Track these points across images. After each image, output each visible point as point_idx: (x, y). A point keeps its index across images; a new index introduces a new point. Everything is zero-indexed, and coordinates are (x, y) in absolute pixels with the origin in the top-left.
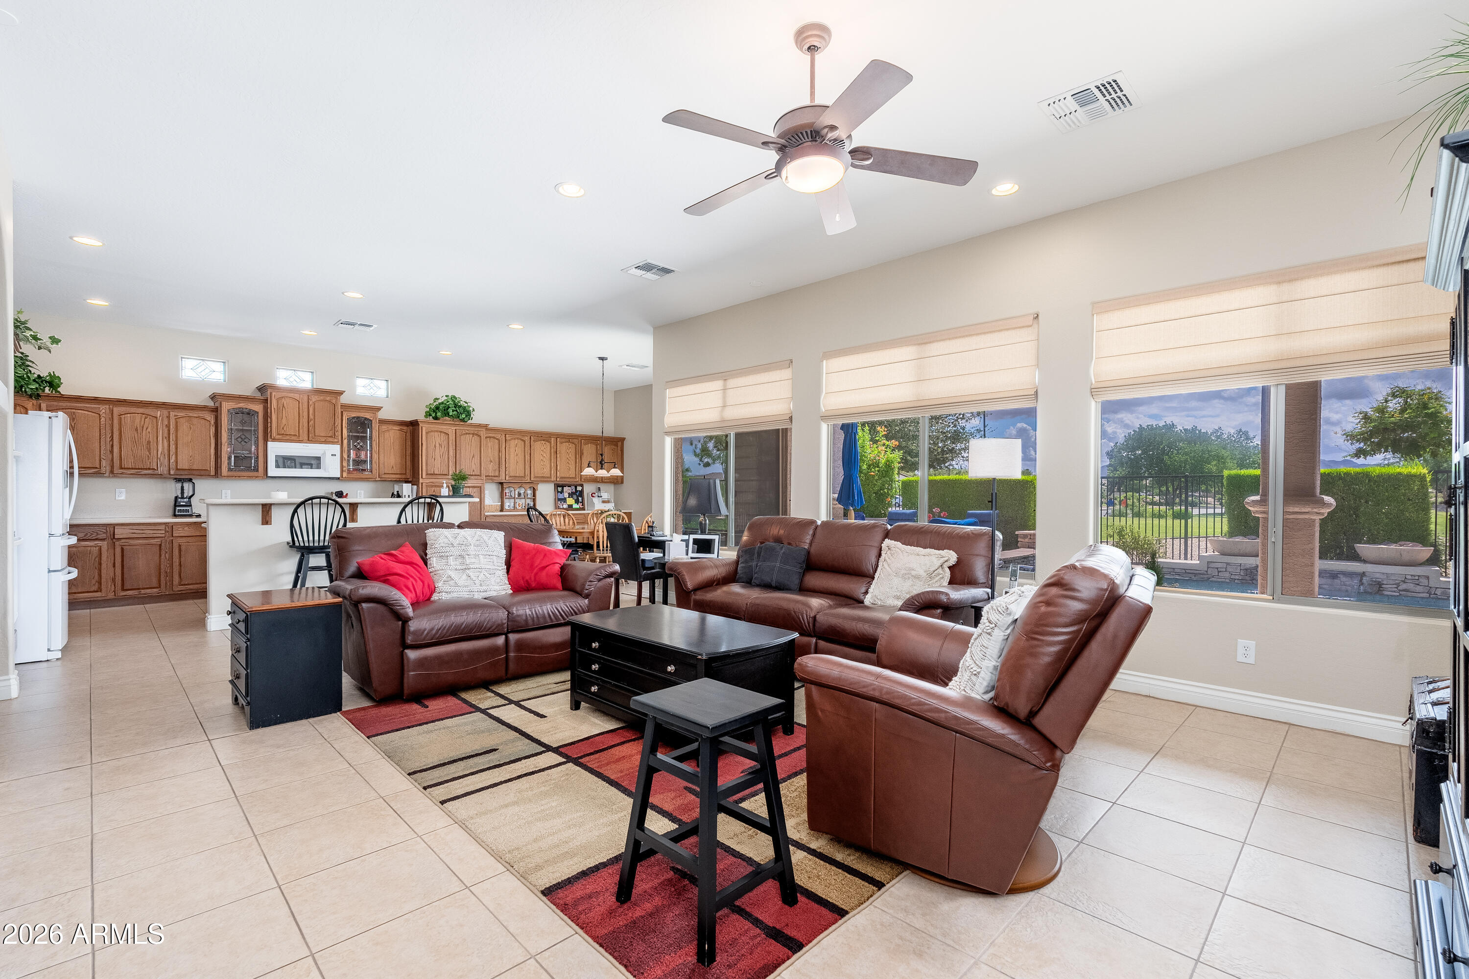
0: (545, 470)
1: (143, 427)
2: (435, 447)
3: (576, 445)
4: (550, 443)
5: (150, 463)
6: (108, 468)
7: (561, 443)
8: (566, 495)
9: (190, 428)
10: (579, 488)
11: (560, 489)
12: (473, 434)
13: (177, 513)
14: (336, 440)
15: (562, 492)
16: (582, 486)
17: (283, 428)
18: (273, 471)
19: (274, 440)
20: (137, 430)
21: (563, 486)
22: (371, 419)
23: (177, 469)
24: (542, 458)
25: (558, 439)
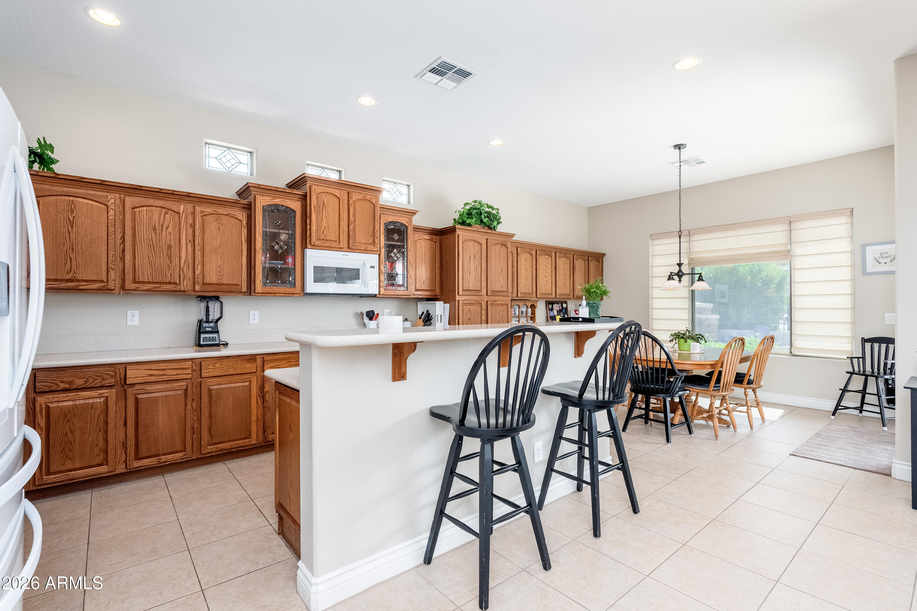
0: (548, 286)
1: (162, 226)
2: (470, 258)
3: (570, 260)
4: (551, 257)
5: (171, 275)
6: (119, 282)
7: (560, 258)
8: (555, 313)
9: (219, 229)
10: (564, 306)
11: (550, 306)
12: (502, 244)
13: (202, 343)
14: (376, 249)
15: (552, 310)
16: (566, 303)
17: (323, 232)
18: (312, 287)
19: (314, 247)
20: (155, 229)
21: (552, 303)
22: (407, 224)
23: (204, 284)
24: (545, 273)
25: (557, 254)
